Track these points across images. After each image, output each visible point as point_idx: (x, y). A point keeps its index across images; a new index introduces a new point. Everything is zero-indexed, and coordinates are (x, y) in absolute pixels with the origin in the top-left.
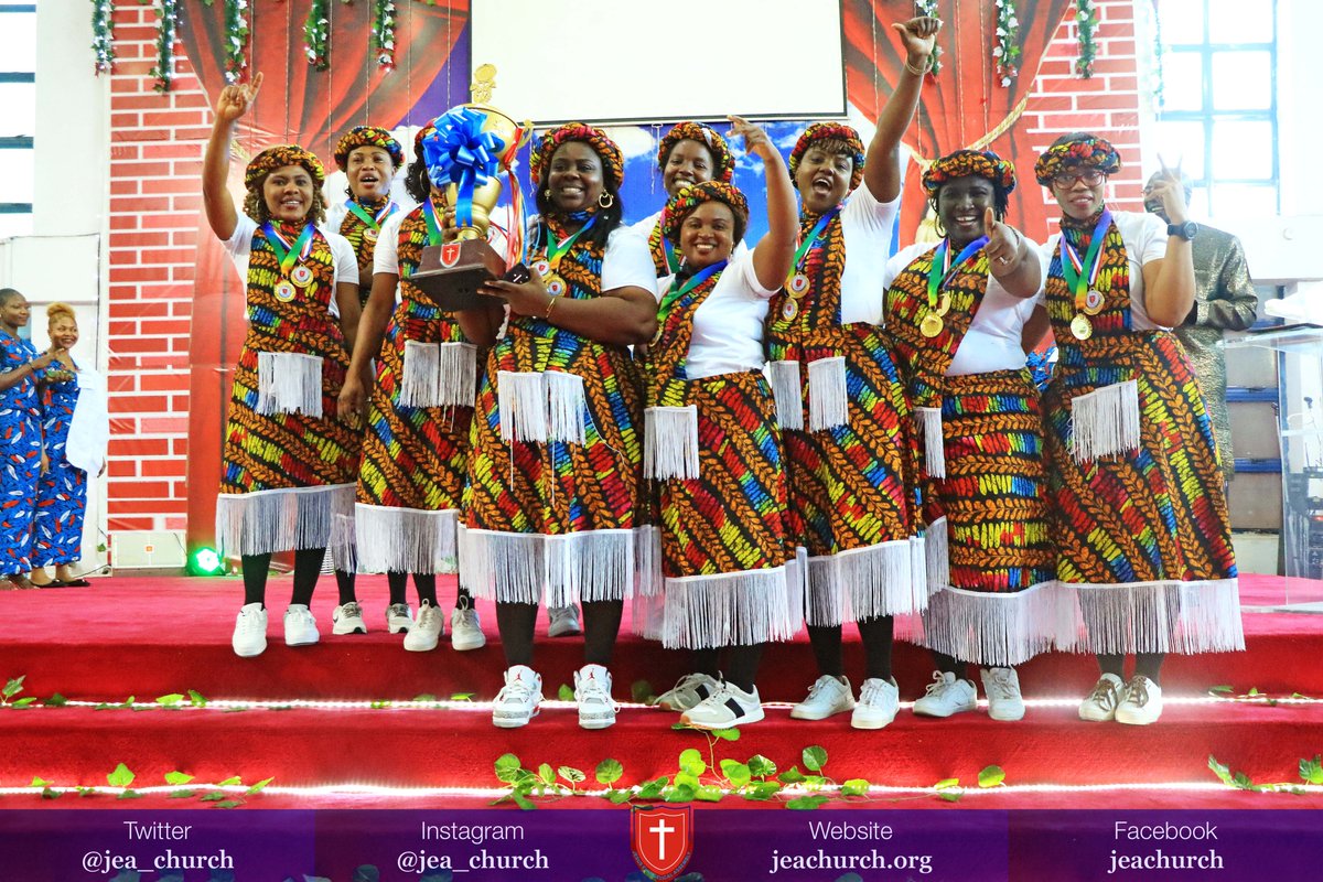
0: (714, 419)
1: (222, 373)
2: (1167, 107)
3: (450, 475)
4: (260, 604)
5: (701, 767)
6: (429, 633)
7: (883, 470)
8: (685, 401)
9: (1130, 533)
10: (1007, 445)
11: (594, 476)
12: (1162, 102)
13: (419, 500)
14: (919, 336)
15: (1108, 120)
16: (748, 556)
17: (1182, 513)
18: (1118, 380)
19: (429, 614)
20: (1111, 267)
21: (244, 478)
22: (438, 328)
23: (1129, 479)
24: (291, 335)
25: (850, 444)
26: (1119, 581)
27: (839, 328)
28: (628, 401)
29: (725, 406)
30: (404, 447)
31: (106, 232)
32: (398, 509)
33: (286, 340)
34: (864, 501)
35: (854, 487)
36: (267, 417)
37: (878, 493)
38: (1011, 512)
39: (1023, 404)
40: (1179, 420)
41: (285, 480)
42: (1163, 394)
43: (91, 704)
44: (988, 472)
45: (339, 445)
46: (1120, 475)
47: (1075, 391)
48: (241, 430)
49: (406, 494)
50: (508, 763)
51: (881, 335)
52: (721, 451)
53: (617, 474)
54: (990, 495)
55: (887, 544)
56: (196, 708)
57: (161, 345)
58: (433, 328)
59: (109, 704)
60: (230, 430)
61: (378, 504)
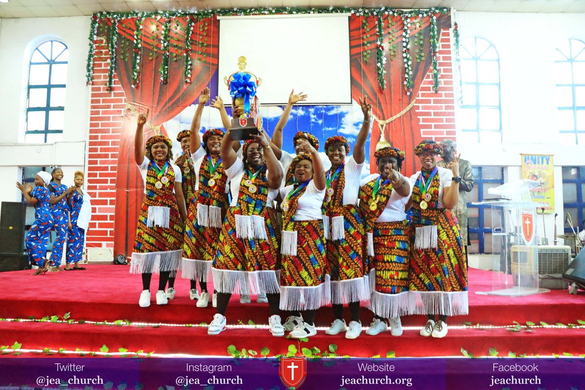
0: (303, 235)
1: (127, 192)
2: (464, 104)
3: (212, 249)
4: (148, 290)
5: (295, 351)
6: (205, 301)
7: (355, 254)
8: (293, 229)
9: (433, 275)
10: (395, 245)
11: (262, 253)
12: (462, 102)
13: (201, 257)
14: (369, 209)
15: (444, 108)
16: (309, 282)
17: (451, 269)
18: (431, 224)
19: (205, 295)
20: (434, 187)
21: (143, 248)
22: (209, 201)
23: (434, 257)
24: (160, 200)
25: (345, 245)
26: (429, 290)
27: (342, 206)
28: (274, 228)
29: (307, 231)
30: (197, 239)
31: (88, 141)
32: (194, 260)
33: (158, 202)
34: (349, 264)
35: (346, 259)
36: (151, 228)
37: (354, 262)
38: (395, 267)
39: (403, 232)
40: (451, 239)
41: (156, 249)
42: (445, 230)
43: (92, 322)
44: (388, 254)
45: (175, 237)
46: (431, 256)
47: (417, 225)
48: (142, 232)
49: (197, 255)
50: (232, 348)
51: (356, 208)
52: (304, 246)
53: (270, 253)
54: (388, 261)
55: (356, 279)
56: (127, 325)
57: (106, 181)
58: (207, 200)
59: (98, 323)
60: (138, 231)
61: (188, 258)
